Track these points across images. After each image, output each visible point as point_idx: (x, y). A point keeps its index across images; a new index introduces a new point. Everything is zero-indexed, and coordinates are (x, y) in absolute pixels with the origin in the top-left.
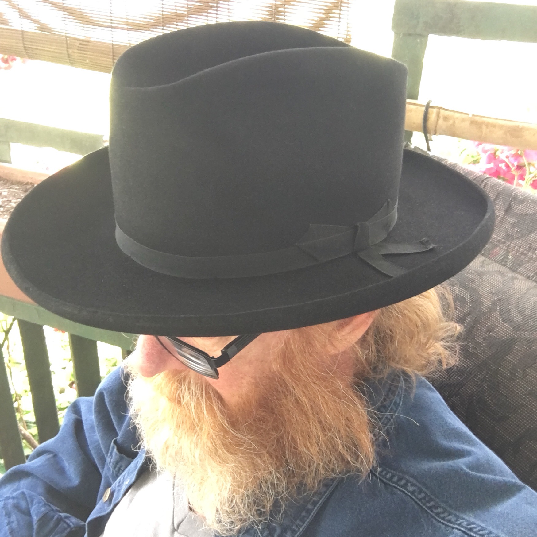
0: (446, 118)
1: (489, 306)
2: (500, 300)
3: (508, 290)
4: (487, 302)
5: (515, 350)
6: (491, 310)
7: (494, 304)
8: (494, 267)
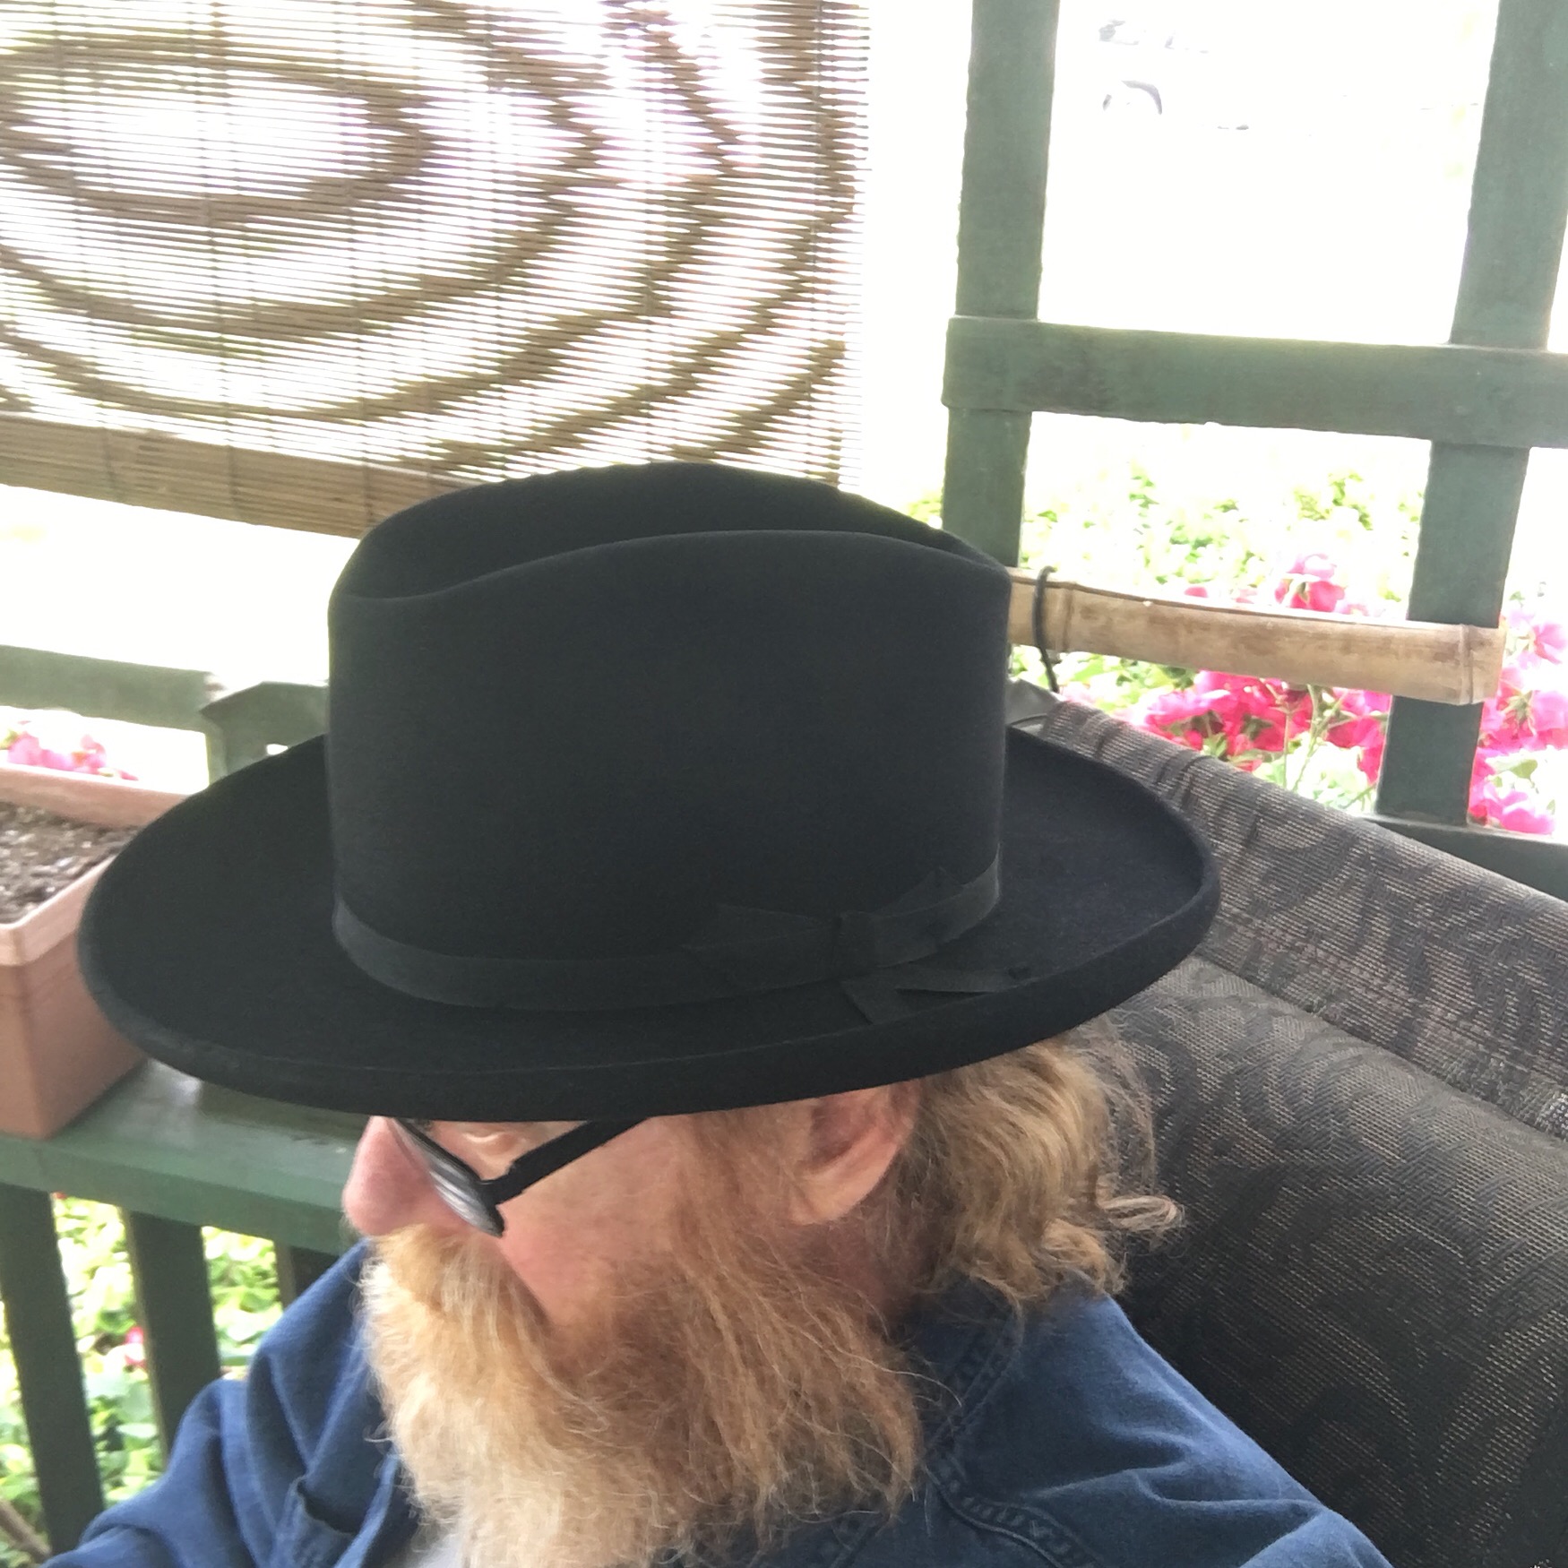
0: (1089, 612)
1: (1215, 1088)
2: (1241, 1071)
3: (1259, 1046)
4: (1210, 1080)
5: (1283, 1196)
6: (1221, 1099)
7: (1228, 1080)
8: (1225, 985)
